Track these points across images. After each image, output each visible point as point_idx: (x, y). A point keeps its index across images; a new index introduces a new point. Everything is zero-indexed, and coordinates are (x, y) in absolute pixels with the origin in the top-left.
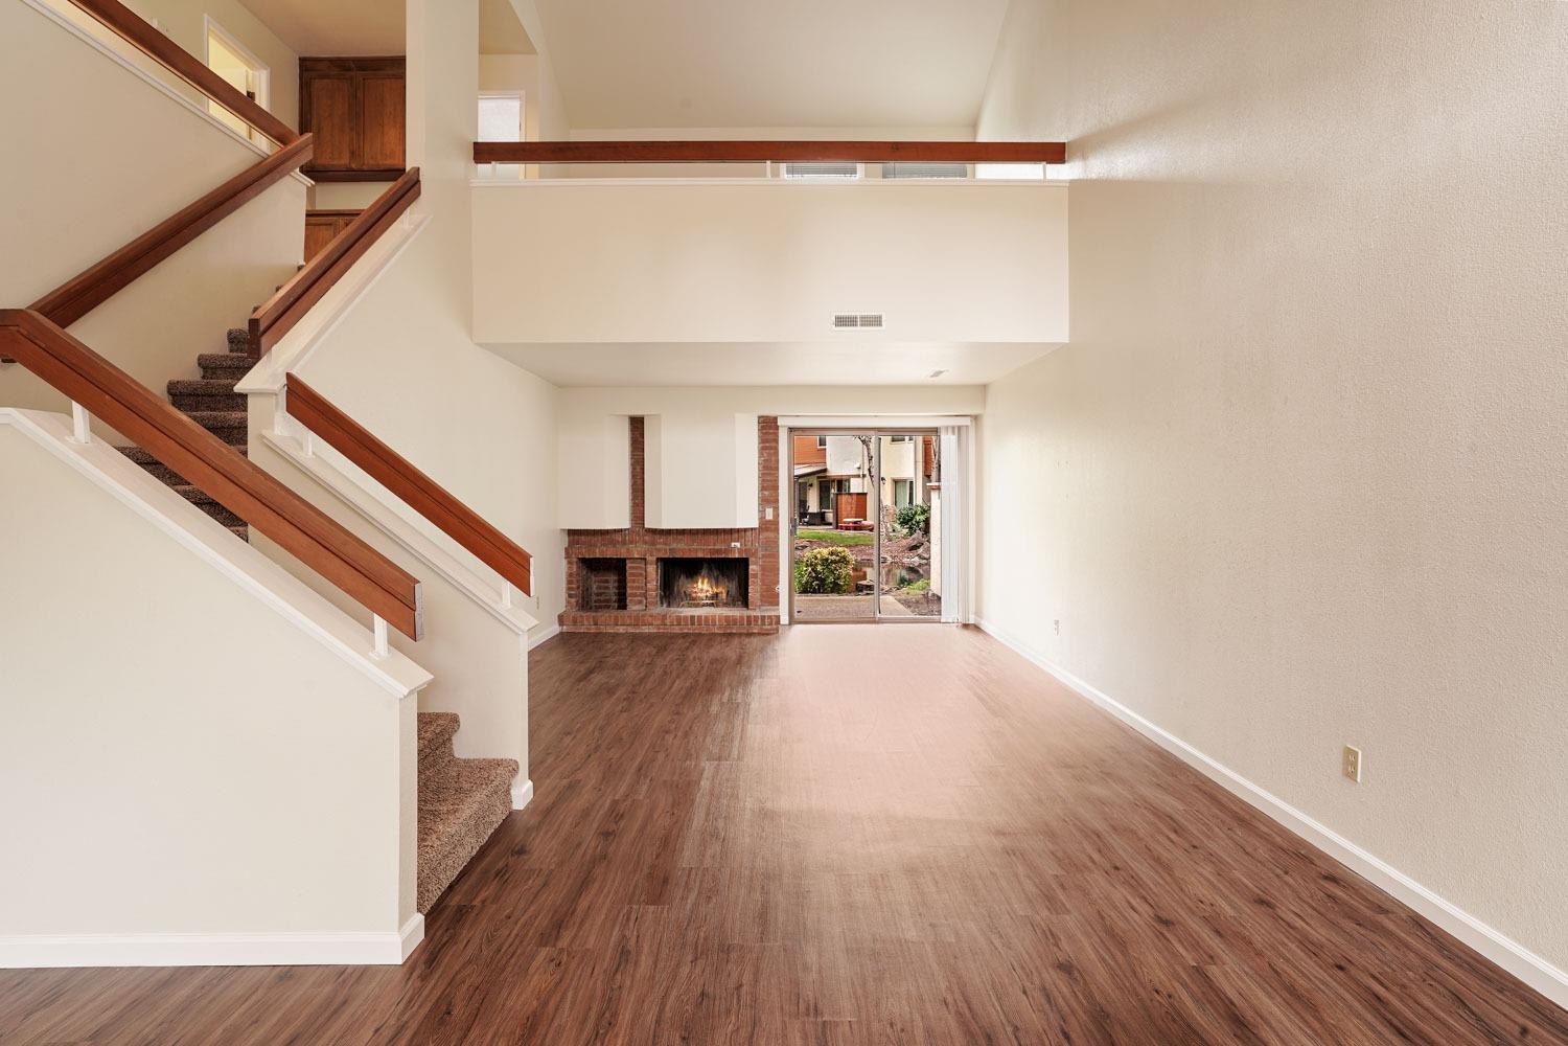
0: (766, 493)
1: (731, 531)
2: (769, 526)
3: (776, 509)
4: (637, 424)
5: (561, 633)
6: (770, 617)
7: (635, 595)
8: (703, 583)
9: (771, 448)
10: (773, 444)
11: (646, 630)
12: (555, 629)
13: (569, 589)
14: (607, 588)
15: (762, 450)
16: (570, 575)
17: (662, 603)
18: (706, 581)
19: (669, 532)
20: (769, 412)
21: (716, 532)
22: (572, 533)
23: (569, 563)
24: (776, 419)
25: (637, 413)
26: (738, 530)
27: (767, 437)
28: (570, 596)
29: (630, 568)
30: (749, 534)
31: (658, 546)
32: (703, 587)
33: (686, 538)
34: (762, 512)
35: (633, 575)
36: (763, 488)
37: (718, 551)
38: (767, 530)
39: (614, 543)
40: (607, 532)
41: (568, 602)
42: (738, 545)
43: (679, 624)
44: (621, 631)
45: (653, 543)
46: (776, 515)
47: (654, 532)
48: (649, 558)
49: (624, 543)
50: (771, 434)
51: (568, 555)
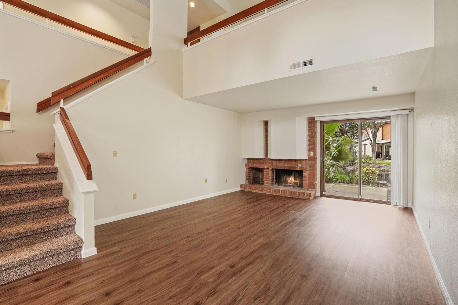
0: (311, 146)
1: (297, 160)
2: (312, 159)
3: (315, 153)
4: (266, 123)
5: (241, 190)
6: (307, 193)
7: (266, 180)
8: (292, 178)
9: (312, 129)
10: (313, 128)
11: (265, 192)
12: (239, 189)
13: (246, 177)
15: (309, 130)
16: (247, 172)
17: (276, 184)
18: (293, 178)
19: (277, 160)
20: (311, 116)
21: (293, 160)
22: (249, 159)
23: (247, 169)
24: (314, 118)
25: (265, 119)
26: (300, 160)
27: (311, 125)
28: (247, 179)
29: (265, 171)
30: (304, 161)
31: (274, 165)
32: (292, 179)
33: (282, 162)
34: (309, 153)
35: (265, 174)
36: (309, 145)
37: (292, 167)
38: (311, 160)
39: (260, 163)
40: (258, 159)
41: (246, 181)
42: (300, 165)
43: (275, 192)
44: (257, 192)
45: (272, 164)
46: (315, 155)
47: (272, 160)
48: (269, 168)
49: (263, 163)
50: (313, 124)
51: (246, 166)
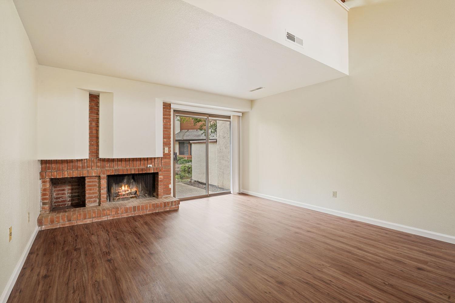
0: (165, 140)
1: (146, 159)
3: (170, 148)
4: (94, 99)
5: (42, 231)
7: (91, 198)
10: (168, 117)
12: (36, 229)
13: (43, 199)
14: (63, 194)
15: (164, 119)
16: (44, 190)
17: (107, 200)
20: (168, 101)
21: (140, 159)
22: (43, 162)
23: (43, 182)
24: (171, 104)
25: (95, 89)
26: (151, 159)
27: (165, 113)
28: (44, 204)
29: (89, 182)
30: (156, 160)
31: (106, 168)
32: (124, 189)
34: (164, 149)
35: (90, 186)
36: (164, 138)
38: (165, 158)
39: (77, 168)
40: (71, 161)
41: (43, 208)
42: (151, 166)
45: (103, 167)
46: (170, 151)
47: (104, 160)
48: (102, 176)
49: (83, 167)
50: (168, 111)
51: (42, 177)
